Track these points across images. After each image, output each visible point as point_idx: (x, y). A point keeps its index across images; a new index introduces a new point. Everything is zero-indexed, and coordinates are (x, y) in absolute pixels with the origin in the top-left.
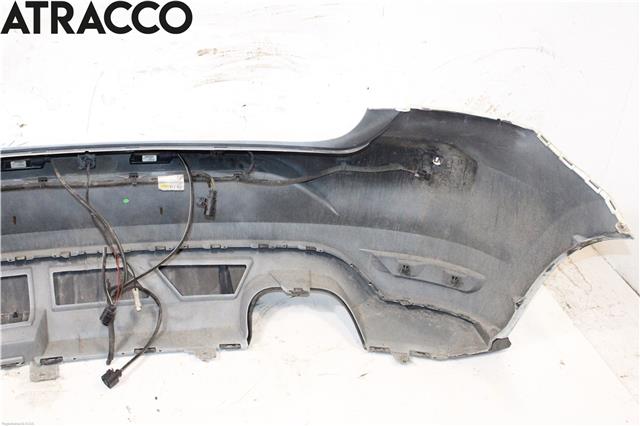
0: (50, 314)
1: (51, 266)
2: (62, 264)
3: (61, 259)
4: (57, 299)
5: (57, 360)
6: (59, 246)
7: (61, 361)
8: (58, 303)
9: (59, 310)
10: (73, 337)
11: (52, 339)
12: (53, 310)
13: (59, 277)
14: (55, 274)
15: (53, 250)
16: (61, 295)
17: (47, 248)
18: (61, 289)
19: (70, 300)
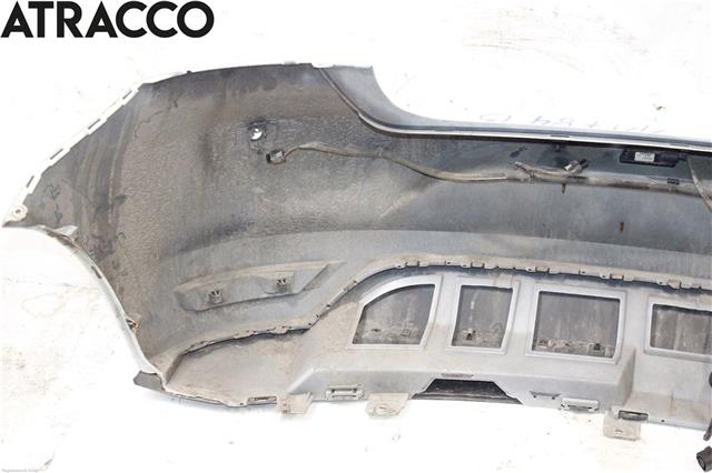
0: (641, 357)
1: (651, 295)
2: (666, 295)
3: (668, 289)
4: (653, 338)
5: (640, 417)
6: (667, 271)
7: (645, 419)
8: (652, 345)
9: (651, 354)
10: (664, 392)
11: (636, 388)
12: (645, 352)
13: (659, 312)
14: (656, 307)
15: (659, 275)
16: (658, 334)
17: (652, 270)
18: (659, 327)
19: (667, 344)
